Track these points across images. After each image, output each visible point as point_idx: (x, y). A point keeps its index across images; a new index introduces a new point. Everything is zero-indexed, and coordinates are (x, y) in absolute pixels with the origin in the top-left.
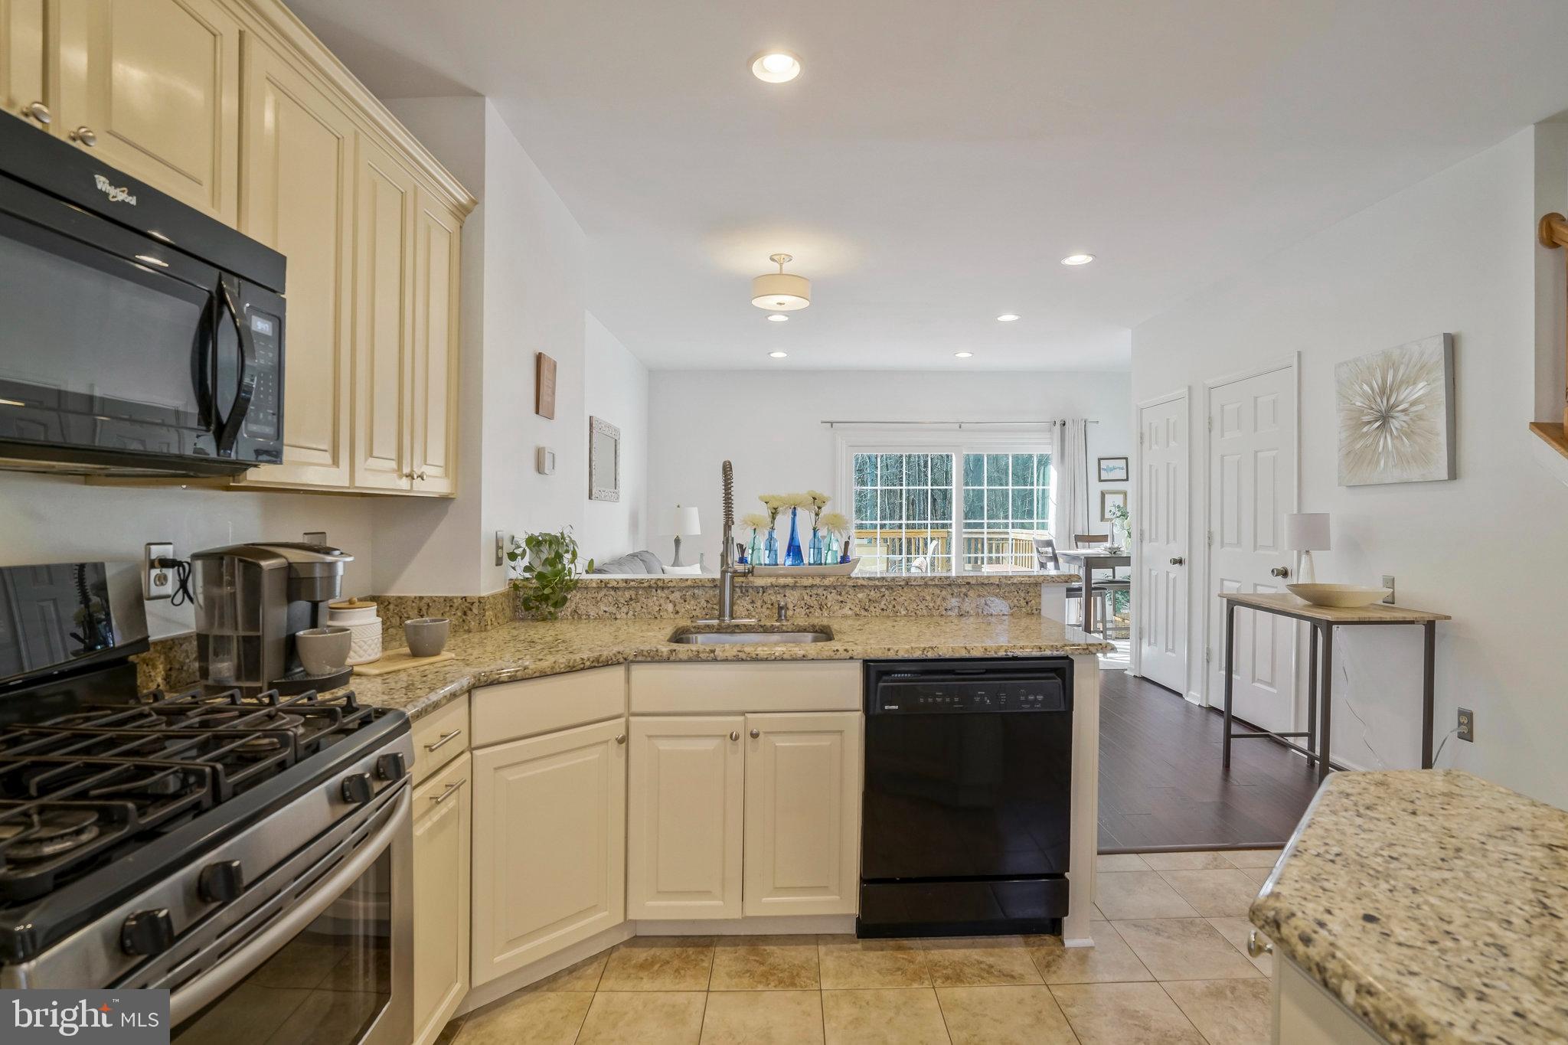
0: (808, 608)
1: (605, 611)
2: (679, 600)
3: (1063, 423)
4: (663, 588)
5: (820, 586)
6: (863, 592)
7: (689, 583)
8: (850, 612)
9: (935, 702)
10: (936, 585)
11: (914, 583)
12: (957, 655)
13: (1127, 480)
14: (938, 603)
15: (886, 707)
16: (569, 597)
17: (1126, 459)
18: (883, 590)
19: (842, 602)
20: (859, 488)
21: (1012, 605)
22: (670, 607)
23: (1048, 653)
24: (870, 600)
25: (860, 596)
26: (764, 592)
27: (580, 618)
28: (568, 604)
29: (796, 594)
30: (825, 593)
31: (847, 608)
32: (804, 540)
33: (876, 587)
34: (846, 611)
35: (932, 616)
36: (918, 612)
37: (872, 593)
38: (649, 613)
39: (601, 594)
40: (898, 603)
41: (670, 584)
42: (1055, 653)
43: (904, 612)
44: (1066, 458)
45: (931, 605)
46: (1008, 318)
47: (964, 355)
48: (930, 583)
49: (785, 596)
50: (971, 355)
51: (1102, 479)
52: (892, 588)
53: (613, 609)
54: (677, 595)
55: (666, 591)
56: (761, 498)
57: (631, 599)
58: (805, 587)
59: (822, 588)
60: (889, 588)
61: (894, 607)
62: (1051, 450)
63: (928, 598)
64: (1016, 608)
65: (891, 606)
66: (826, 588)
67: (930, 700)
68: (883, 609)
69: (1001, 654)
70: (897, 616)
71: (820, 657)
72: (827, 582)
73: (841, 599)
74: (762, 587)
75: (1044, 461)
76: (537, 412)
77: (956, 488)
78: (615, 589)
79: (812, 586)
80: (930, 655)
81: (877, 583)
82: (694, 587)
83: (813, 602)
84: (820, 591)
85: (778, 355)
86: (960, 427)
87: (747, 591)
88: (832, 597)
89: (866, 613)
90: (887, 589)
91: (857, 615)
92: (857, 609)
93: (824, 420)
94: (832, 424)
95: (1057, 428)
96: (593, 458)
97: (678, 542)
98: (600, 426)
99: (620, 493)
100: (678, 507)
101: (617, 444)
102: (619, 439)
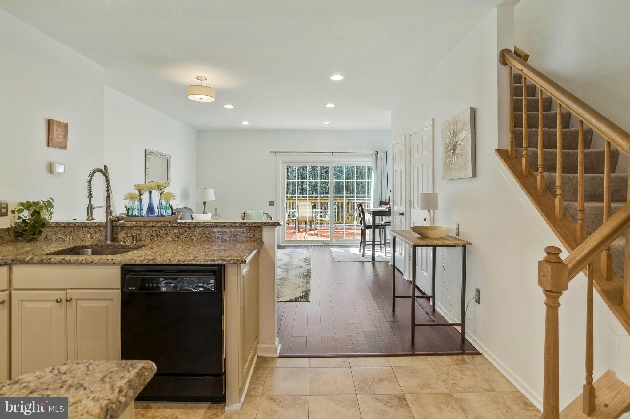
0: (151, 237)
1: (60, 237)
2: (93, 232)
3: (377, 152)
4: (86, 227)
5: (156, 227)
6: (177, 229)
7: (96, 224)
8: (171, 239)
9: (153, 286)
10: (209, 227)
11: (198, 226)
12: (164, 263)
14: (212, 235)
15: (130, 288)
16: (43, 230)
18: (186, 228)
19: (167, 234)
20: (287, 181)
21: (247, 237)
22: (89, 236)
23: (209, 263)
24: (180, 233)
25: (175, 231)
26: (131, 229)
27: (48, 240)
28: (42, 234)
29: (146, 230)
30: (159, 229)
31: (169, 237)
32: (156, 205)
33: (182, 227)
34: (169, 238)
35: (209, 241)
36: (202, 239)
37: (181, 230)
38: (79, 238)
39: (58, 229)
40: (193, 235)
41: (88, 225)
42: (213, 263)
43: (195, 239)
44: (378, 167)
45: (208, 236)
46: (330, 105)
47: (326, 123)
48: (206, 225)
49: (141, 231)
50: (329, 123)
52: (190, 228)
53: (62, 236)
54: (92, 230)
55: (87, 228)
56: (135, 185)
57: (71, 232)
58: (150, 227)
59: (158, 227)
60: (189, 228)
61: (191, 236)
62: (372, 164)
63: (207, 232)
64: (248, 238)
65: (189, 236)
66: (160, 227)
67: (151, 285)
68: (186, 238)
69: (186, 263)
70: (192, 241)
71: (99, 263)
72: (159, 225)
73: (166, 232)
74: (131, 227)
75: (369, 169)
76: (48, 146)
77: (331, 181)
78: (64, 227)
79: (153, 227)
80: (151, 263)
81: (182, 225)
82: (100, 226)
83: (154, 234)
84: (157, 229)
85: (245, 123)
86: (332, 154)
87: (124, 228)
88: (162, 231)
89: (178, 240)
90: (188, 228)
91: (174, 240)
92: (174, 237)
93: (272, 151)
94: (276, 153)
95: (374, 154)
96: (147, 167)
97: (205, 203)
98: (153, 153)
99: (171, 182)
100: (205, 188)
101: (169, 161)
102: (170, 159)
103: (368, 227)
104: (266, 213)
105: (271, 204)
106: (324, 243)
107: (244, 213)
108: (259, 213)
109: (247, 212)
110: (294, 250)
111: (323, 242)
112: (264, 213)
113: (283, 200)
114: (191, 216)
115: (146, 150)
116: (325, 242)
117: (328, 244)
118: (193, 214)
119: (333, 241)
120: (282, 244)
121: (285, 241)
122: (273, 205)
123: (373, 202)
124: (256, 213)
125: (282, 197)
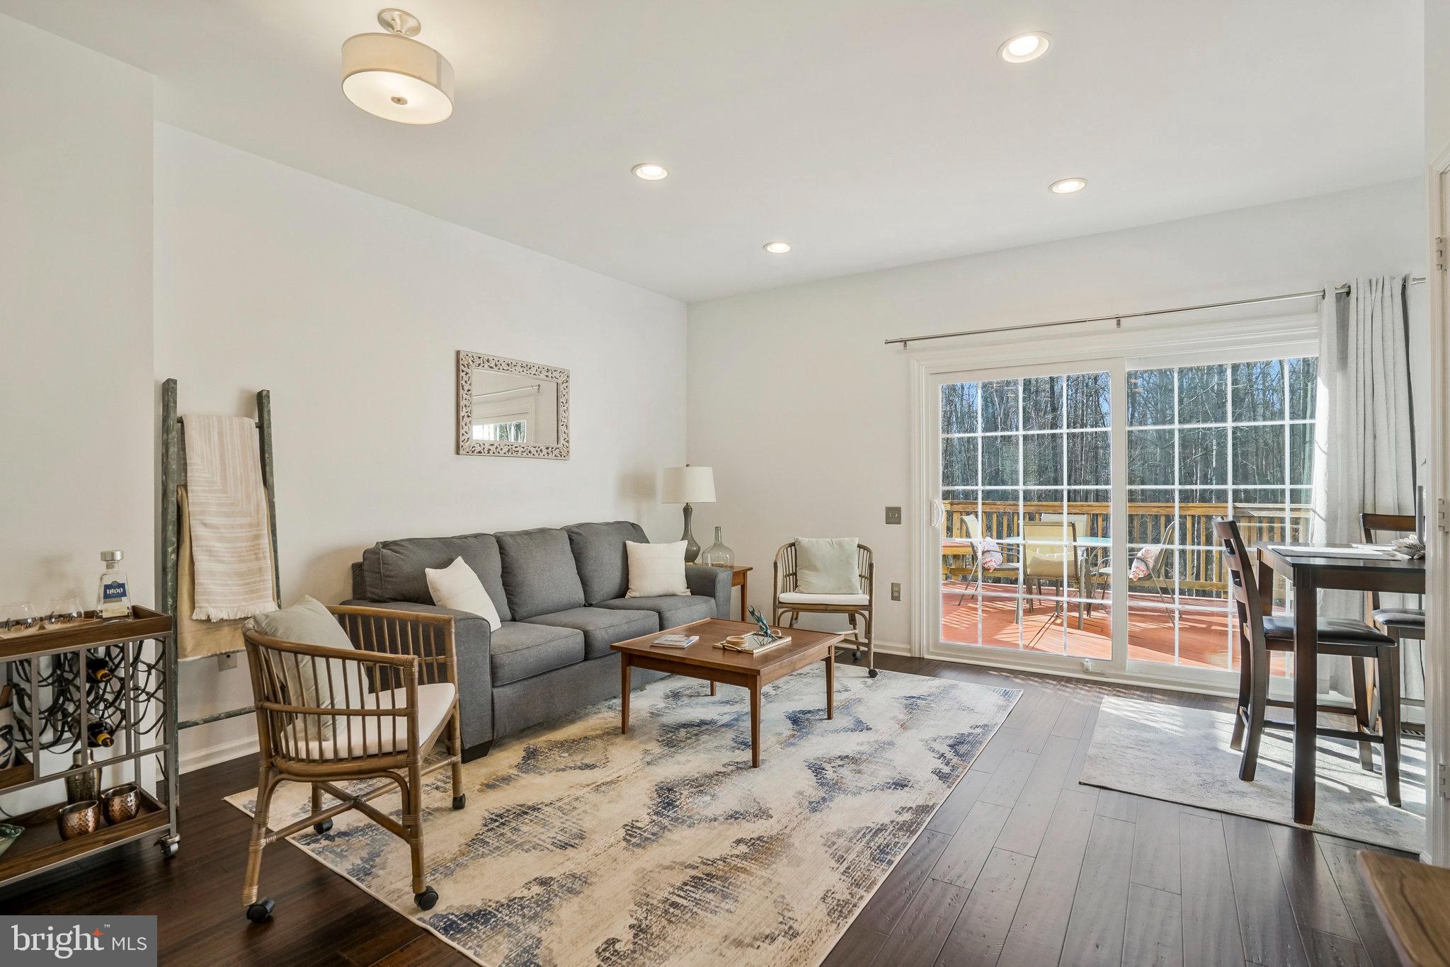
3: (1345, 290)
20: (946, 436)
44: (1351, 359)
46: (1025, 47)
47: (1069, 187)
62: (1317, 348)
77: (1115, 431)
85: (779, 249)
86: (1119, 324)
93: (890, 339)
94: (905, 342)
95: (1330, 304)
96: (462, 403)
97: (687, 511)
98: (483, 361)
99: (572, 449)
100: (687, 466)
101: (561, 388)
102: (567, 381)
103: (1278, 640)
104: (865, 548)
105: (893, 515)
106: (1087, 671)
107: (793, 545)
108: (841, 545)
109: (804, 541)
110: (953, 687)
111: (1082, 665)
112: (859, 546)
113: (931, 505)
114: (625, 546)
115: (458, 353)
116: (1089, 665)
117: (1102, 675)
118: (630, 544)
119: (1124, 668)
120: (927, 656)
121: (937, 645)
122: (899, 523)
123: (1324, 516)
124: (832, 545)
125: (928, 497)
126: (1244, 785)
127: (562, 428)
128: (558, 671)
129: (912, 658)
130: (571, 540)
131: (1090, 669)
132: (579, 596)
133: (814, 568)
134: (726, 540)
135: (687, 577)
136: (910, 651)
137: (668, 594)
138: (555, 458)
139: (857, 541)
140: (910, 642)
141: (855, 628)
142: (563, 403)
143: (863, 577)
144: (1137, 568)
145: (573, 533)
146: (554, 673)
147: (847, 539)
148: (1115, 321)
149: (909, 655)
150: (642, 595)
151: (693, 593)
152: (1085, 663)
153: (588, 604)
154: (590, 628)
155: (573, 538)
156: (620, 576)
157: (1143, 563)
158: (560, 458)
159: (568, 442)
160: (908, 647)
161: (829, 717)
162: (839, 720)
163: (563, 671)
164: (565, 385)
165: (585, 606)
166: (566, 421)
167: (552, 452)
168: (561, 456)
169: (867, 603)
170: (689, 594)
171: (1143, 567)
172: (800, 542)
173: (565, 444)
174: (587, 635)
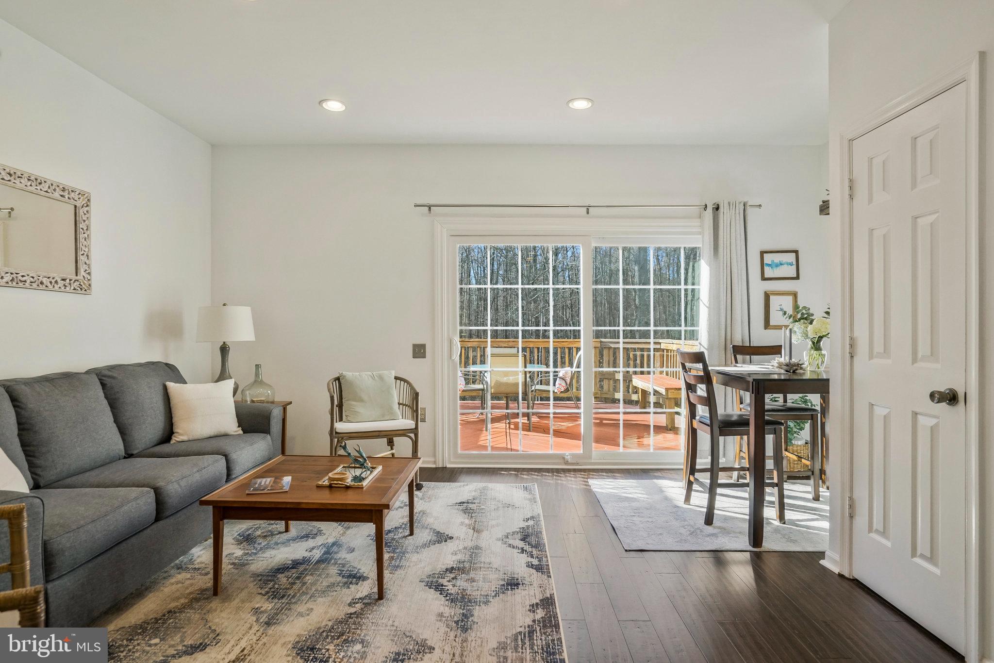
3: (717, 206)
13: (797, 278)
17: (796, 252)
20: (463, 287)
44: (721, 249)
47: (581, 104)
50: (590, 105)
51: (766, 276)
62: (702, 241)
75: (692, 255)
77: (585, 288)
85: (334, 106)
86: (588, 213)
93: (418, 203)
94: (429, 207)
95: (709, 213)
97: (224, 350)
99: (94, 283)
100: (224, 305)
101: (81, 212)
102: (87, 206)
104: (401, 379)
105: (419, 351)
106: (567, 463)
107: (338, 379)
108: (381, 378)
109: (349, 374)
110: (485, 488)
111: (564, 458)
112: (396, 378)
113: (451, 342)
114: (165, 388)
116: (568, 458)
117: (577, 464)
118: (171, 385)
119: (590, 458)
120: (449, 466)
121: (457, 456)
122: (424, 357)
123: (706, 347)
124: (373, 377)
125: (448, 335)
126: (709, 529)
127: (82, 259)
128: (128, 541)
129: (436, 468)
130: (103, 385)
131: (570, 461)
132: (118, 446)
133: (361, 400)
134: (264, 376)
135: (238, 416)
136: (435, 462)
137: (219, 434)
138: (74, 291)
139: (393, 374)
140: (434, 456)
141: (392, 449)
142: (82, 229)
143: (401, 404)
144: (560, 384)
145: (105, 376)
146: (124, 544)
147: (385, 372)
148: (585, 209)
149: (434, 466)
150: (191, 438)
151: (244, 433)
152: (566, 457)
153: (129, 456)
154: (161, 483)
155: (105, 382)
156: (163, 420)
157: (564, 381)
158: (80, 291)
159: (89, 274)
160: (433, 459)
161: (412, 534)
162: (422, 536)
163: (133, 540)
164: (85, 209)
165: (125, 458)
166: (86, 250)
167: (70, 284)
168: (81, 289)
169: (414, 427)
170: (241, 432)
171: (564, 384)
172: (345, 376)
173: (86, 276)
174: (157, 491)
